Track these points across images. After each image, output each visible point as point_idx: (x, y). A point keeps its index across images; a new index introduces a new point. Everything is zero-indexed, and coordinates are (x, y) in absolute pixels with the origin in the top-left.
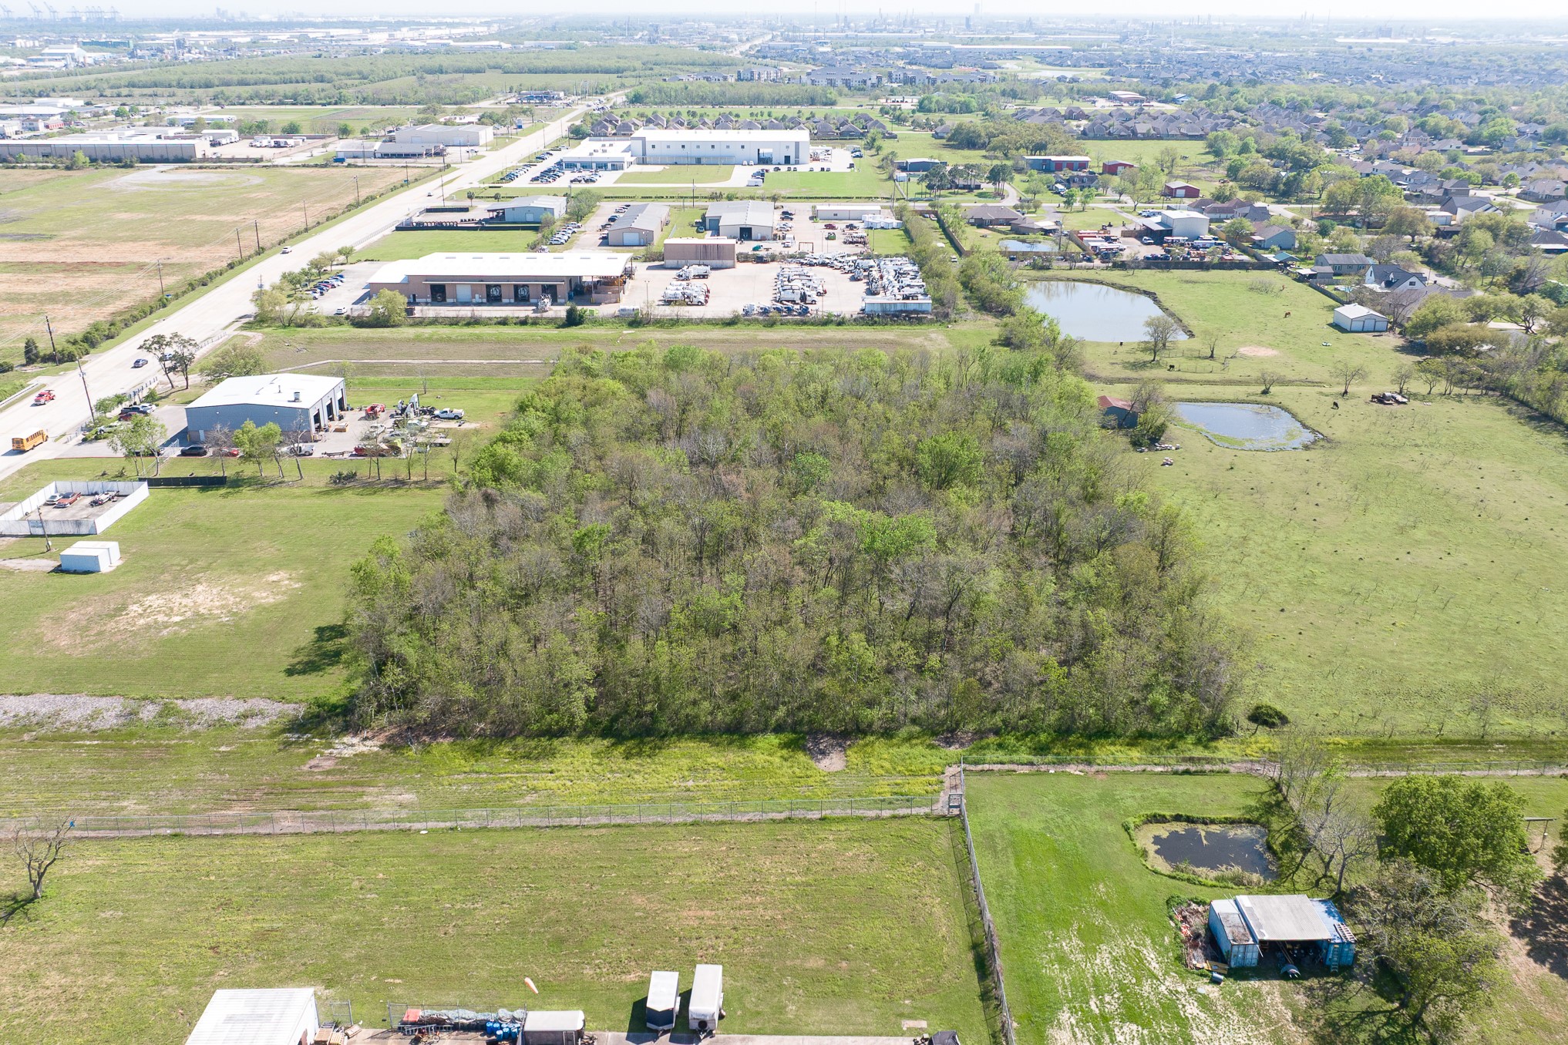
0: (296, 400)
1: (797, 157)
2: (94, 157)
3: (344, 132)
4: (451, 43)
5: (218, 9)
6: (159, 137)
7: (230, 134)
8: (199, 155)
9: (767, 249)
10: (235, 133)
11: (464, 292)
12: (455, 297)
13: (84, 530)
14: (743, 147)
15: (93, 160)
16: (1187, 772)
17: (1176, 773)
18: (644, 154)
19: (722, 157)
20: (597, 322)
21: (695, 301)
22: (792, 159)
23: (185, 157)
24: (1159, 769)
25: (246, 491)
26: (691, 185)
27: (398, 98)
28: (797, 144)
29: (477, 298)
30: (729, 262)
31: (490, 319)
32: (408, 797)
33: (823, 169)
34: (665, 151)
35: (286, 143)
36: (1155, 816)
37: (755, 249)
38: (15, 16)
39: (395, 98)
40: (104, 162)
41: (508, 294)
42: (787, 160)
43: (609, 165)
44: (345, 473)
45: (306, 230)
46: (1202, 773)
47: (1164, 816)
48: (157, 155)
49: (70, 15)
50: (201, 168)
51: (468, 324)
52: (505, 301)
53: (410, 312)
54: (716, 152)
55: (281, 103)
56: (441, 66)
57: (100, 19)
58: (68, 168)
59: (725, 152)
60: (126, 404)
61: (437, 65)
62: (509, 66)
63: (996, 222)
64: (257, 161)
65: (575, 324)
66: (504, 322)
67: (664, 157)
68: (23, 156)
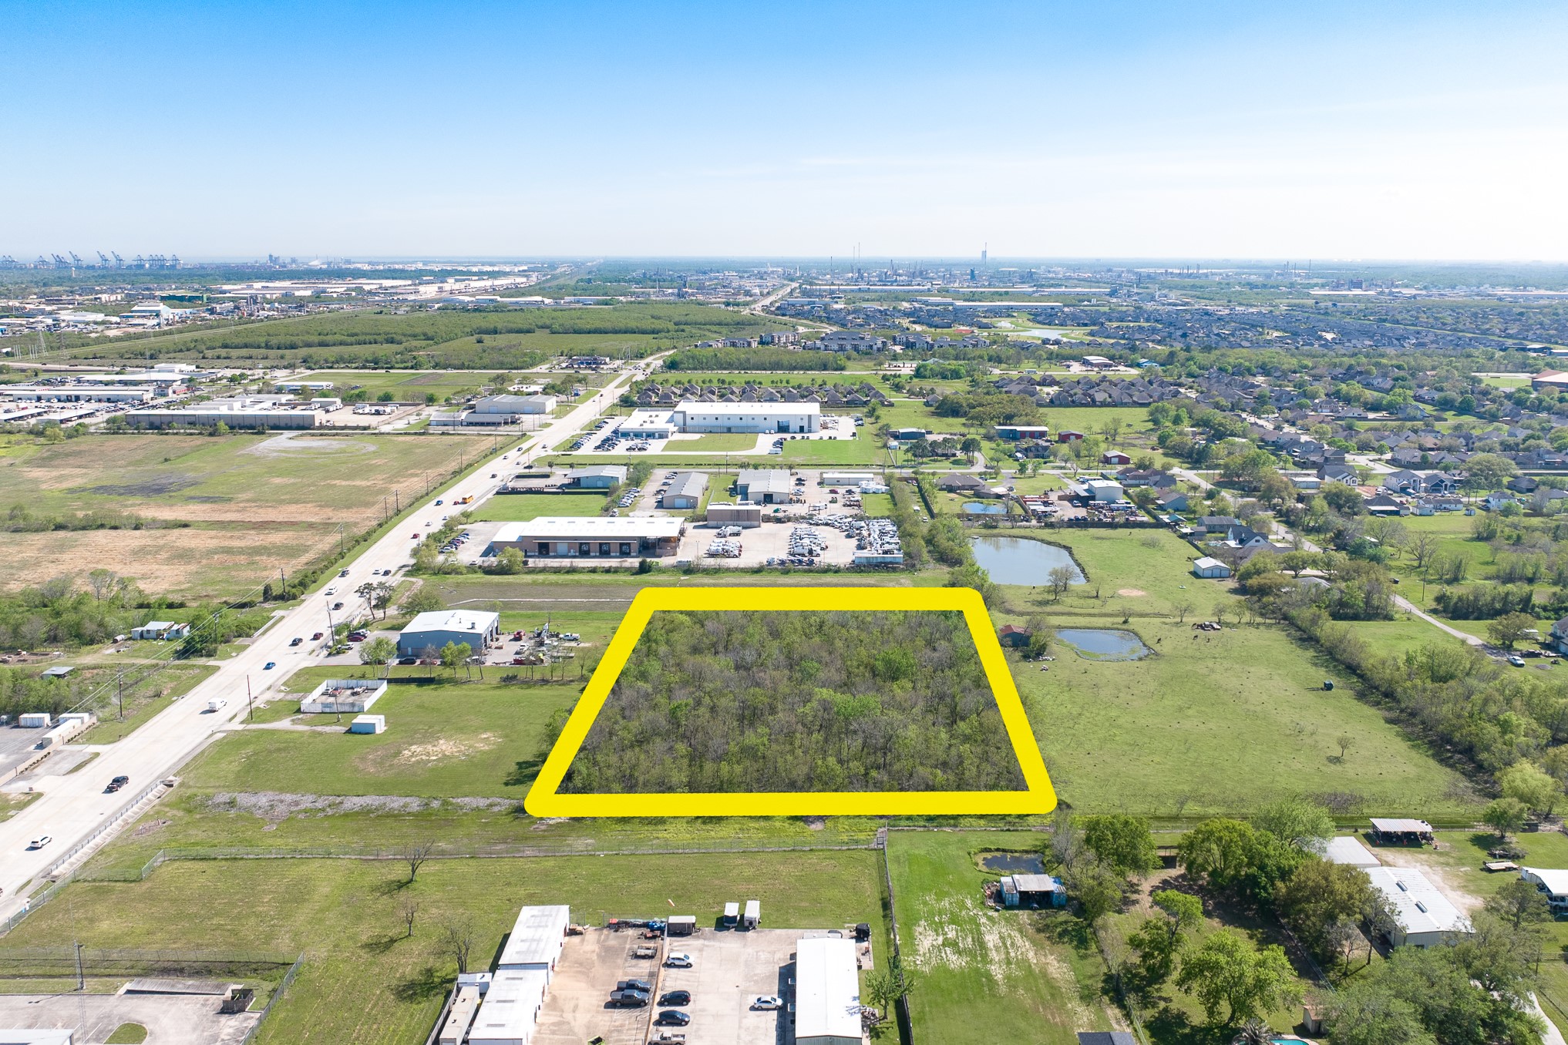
0: (473, 628)
1: (810, 426)
2: (231, 425)
3: (430, 399)
4: (497, 298)
6: (275, 406)
7: (334, 401)
8: (317, 424)
9: (785, 512)
10: (338, 401)
11: (562, 548)
12: (556, 551)
13: (356, 709)
14: (765, 418)
15: (232, 429)
18: (685, 424)
19: (748, 427)
20: (662, 570)
21: (732, 554)
22: (806, 429)
23: (306, 424)
25: (448, 686)
26: (724, 453)
27: (465, 361)
28: (810, 416)
29: (572, 553)
30: (756, 523)
31: (583, 568)
33: (830, 438)
34: (702, 422)
35: (384, 411)
36: (986, 849)
37: (776, 511)
39: (463, 362)
41: (595, 550)
42: (802, 429)
43: (657, 435)
44: (509, 675)
45: (427, 494)
47: (991, 849)
48: (279, 423)
50: (321, 435)
51: (568, 572)
52: (593, 554)
53: (525, 563)
54: (743, 423)
55: (365, 367)
56: (494, 326)
58: (211, 435)
59: (751, 423)
60: (349, 630)
61: (490, 325)
62: (556, 327)
63: (963, 488)
64: (365, 428)
65: (646, 572)
66: (593, 570)
67: (700, 426)
68: (177, 425)
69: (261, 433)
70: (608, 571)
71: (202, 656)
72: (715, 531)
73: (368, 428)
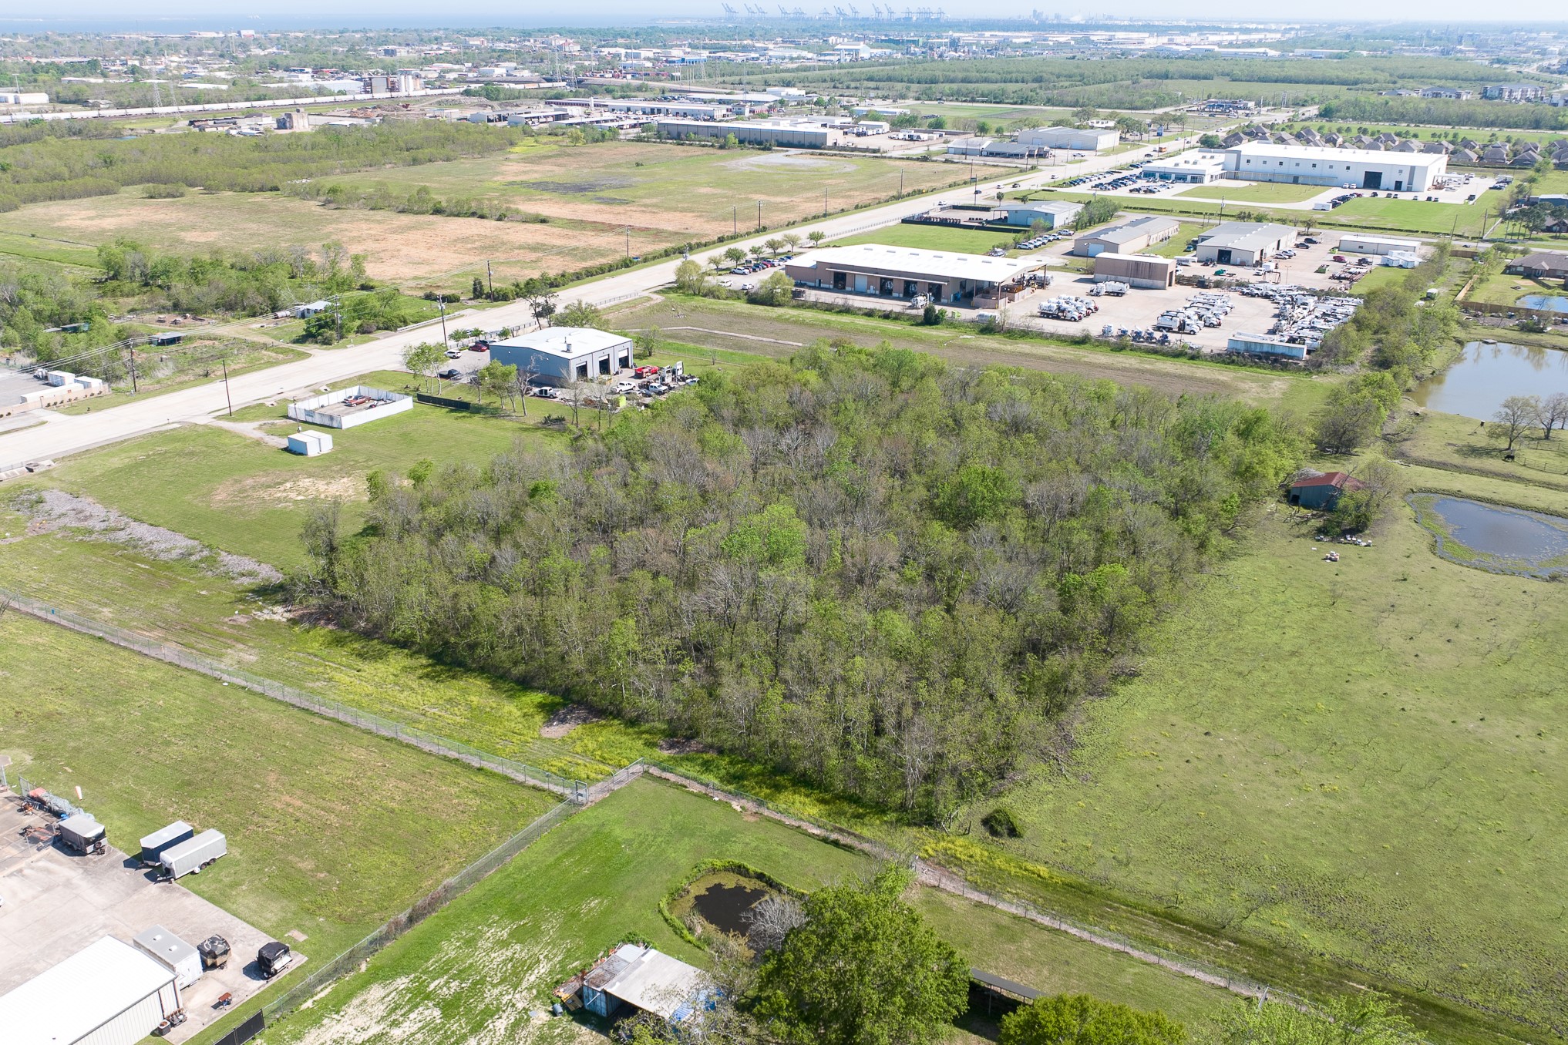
0: (568, 351)
1: (1410, 182)
2: (742, 138)
3: (983, 130)
4: (1216, 49)
5: (1035, 11)
6: (825, 125)
7: (881, 126)
8: (830, 143)
9: (1231, 275)
10: (886, 126)
11: (861, 282)
12: (854, 286)
13: (335, 425)
14: (1348, 168)
15: (741, 142)
16: (836, 843)
17: (825, 840)
18: (1237, 168)
19: (1321, 178)
20: (953, 324)
21: (1069, 315)
22: (1404, 186)
23: (818, 144)
24: (816, 831)
25: (477, 418)
26: (1220, 201)
27: (1081, 101)
28: (1413, 169)
29: (872, 290)
30: (1160, 283)
31: (860, 309)
32: (251, 658)
33: (1429, 199)
34: (1261, 167)
35: (919, 137)
36: (740, 867)
37: (1217, 273)
38: (860, 16)
39: (1077, 101)
40: (749, 143)
41: (898, 289)
42: (1398, 186)
43: (1189, 178)
44: (554, 416)
45: (825, 215)
46: (848, 848)
47: (748, 870)
48: (796, 142)
49: (904, 16)
50: (820, 154)
51: (840, 312)
52: (895, 294)
53: (796, 295)
54: (1316, 172)
55: (973, 101)
56: (1168, 71)
57: (927, 19)
58: (722, 147)
59: (1327, 172)
60: (482, 338)
61: (1164, 70)
62: (1237, 72)
63: (1552, 273)
64: (875, 151)
65: (931, 324)
66: (870, 314)
67: (1256, 173)
68: (692, 135)
69: (768, 149)
70: (887, 316)
71: (316, 343)
72: (1089, 286)
73: (878, 151)
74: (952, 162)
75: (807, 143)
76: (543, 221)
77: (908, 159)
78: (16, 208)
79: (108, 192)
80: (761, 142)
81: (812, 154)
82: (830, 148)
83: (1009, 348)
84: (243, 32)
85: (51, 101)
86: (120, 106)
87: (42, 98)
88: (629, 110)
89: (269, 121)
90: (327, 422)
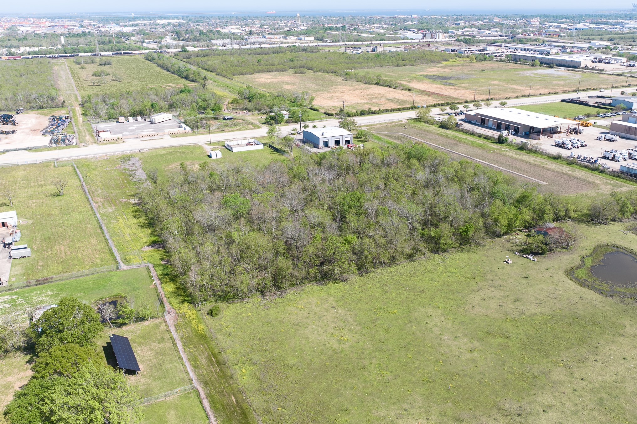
2: (543, 62)
6: (595, 58)
7: (621, 60)
10: (624, 60)
11: (490, 124)
15: (541, 63)
23: (577, 65)
29: (494, 126)
40: (545, 64)
48: (567, 65)
58: (532, 65)
64: (601, 70)
65: (500, 143)
68: (522, 60)
69: (552, 67)
70: (486, 138)
73: (603, 70)
74: (634, 77)
75: (572, 66)
76: (409, 90)
77: (613, 74)
78: (252, 74)
79: (285, 70)
80: (549, 64)
81: (569, 70)
82: (582, 68)
83: (517, 156)
84: (413, 16)
85: (315, 39)
86: (333, 42)
87: (312, 38)
88: (516, 49)
89: (370, 49)
90: (229, 148)
